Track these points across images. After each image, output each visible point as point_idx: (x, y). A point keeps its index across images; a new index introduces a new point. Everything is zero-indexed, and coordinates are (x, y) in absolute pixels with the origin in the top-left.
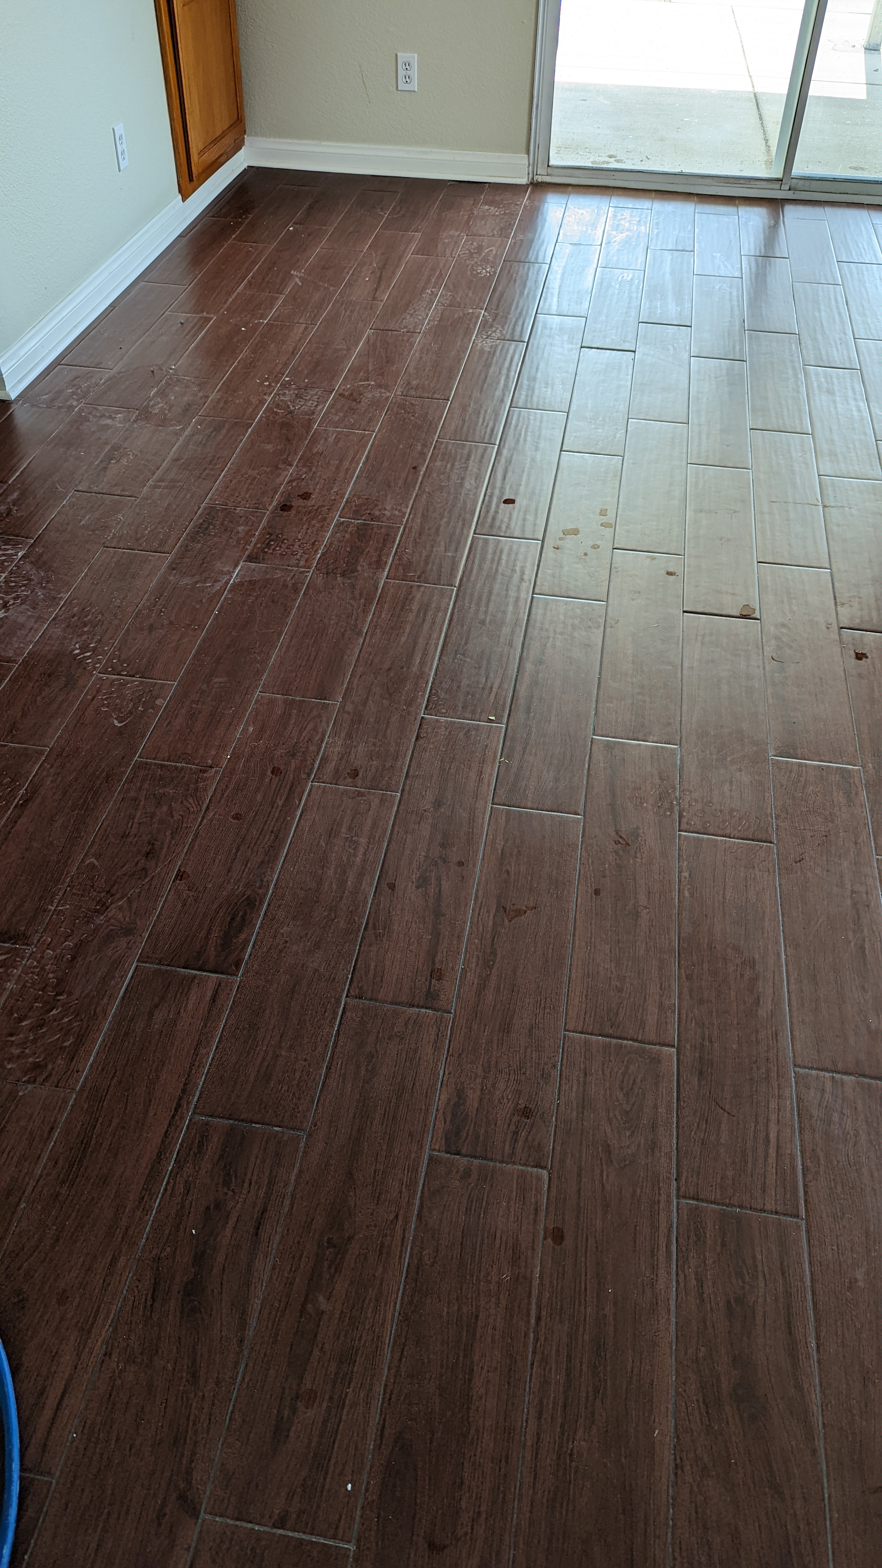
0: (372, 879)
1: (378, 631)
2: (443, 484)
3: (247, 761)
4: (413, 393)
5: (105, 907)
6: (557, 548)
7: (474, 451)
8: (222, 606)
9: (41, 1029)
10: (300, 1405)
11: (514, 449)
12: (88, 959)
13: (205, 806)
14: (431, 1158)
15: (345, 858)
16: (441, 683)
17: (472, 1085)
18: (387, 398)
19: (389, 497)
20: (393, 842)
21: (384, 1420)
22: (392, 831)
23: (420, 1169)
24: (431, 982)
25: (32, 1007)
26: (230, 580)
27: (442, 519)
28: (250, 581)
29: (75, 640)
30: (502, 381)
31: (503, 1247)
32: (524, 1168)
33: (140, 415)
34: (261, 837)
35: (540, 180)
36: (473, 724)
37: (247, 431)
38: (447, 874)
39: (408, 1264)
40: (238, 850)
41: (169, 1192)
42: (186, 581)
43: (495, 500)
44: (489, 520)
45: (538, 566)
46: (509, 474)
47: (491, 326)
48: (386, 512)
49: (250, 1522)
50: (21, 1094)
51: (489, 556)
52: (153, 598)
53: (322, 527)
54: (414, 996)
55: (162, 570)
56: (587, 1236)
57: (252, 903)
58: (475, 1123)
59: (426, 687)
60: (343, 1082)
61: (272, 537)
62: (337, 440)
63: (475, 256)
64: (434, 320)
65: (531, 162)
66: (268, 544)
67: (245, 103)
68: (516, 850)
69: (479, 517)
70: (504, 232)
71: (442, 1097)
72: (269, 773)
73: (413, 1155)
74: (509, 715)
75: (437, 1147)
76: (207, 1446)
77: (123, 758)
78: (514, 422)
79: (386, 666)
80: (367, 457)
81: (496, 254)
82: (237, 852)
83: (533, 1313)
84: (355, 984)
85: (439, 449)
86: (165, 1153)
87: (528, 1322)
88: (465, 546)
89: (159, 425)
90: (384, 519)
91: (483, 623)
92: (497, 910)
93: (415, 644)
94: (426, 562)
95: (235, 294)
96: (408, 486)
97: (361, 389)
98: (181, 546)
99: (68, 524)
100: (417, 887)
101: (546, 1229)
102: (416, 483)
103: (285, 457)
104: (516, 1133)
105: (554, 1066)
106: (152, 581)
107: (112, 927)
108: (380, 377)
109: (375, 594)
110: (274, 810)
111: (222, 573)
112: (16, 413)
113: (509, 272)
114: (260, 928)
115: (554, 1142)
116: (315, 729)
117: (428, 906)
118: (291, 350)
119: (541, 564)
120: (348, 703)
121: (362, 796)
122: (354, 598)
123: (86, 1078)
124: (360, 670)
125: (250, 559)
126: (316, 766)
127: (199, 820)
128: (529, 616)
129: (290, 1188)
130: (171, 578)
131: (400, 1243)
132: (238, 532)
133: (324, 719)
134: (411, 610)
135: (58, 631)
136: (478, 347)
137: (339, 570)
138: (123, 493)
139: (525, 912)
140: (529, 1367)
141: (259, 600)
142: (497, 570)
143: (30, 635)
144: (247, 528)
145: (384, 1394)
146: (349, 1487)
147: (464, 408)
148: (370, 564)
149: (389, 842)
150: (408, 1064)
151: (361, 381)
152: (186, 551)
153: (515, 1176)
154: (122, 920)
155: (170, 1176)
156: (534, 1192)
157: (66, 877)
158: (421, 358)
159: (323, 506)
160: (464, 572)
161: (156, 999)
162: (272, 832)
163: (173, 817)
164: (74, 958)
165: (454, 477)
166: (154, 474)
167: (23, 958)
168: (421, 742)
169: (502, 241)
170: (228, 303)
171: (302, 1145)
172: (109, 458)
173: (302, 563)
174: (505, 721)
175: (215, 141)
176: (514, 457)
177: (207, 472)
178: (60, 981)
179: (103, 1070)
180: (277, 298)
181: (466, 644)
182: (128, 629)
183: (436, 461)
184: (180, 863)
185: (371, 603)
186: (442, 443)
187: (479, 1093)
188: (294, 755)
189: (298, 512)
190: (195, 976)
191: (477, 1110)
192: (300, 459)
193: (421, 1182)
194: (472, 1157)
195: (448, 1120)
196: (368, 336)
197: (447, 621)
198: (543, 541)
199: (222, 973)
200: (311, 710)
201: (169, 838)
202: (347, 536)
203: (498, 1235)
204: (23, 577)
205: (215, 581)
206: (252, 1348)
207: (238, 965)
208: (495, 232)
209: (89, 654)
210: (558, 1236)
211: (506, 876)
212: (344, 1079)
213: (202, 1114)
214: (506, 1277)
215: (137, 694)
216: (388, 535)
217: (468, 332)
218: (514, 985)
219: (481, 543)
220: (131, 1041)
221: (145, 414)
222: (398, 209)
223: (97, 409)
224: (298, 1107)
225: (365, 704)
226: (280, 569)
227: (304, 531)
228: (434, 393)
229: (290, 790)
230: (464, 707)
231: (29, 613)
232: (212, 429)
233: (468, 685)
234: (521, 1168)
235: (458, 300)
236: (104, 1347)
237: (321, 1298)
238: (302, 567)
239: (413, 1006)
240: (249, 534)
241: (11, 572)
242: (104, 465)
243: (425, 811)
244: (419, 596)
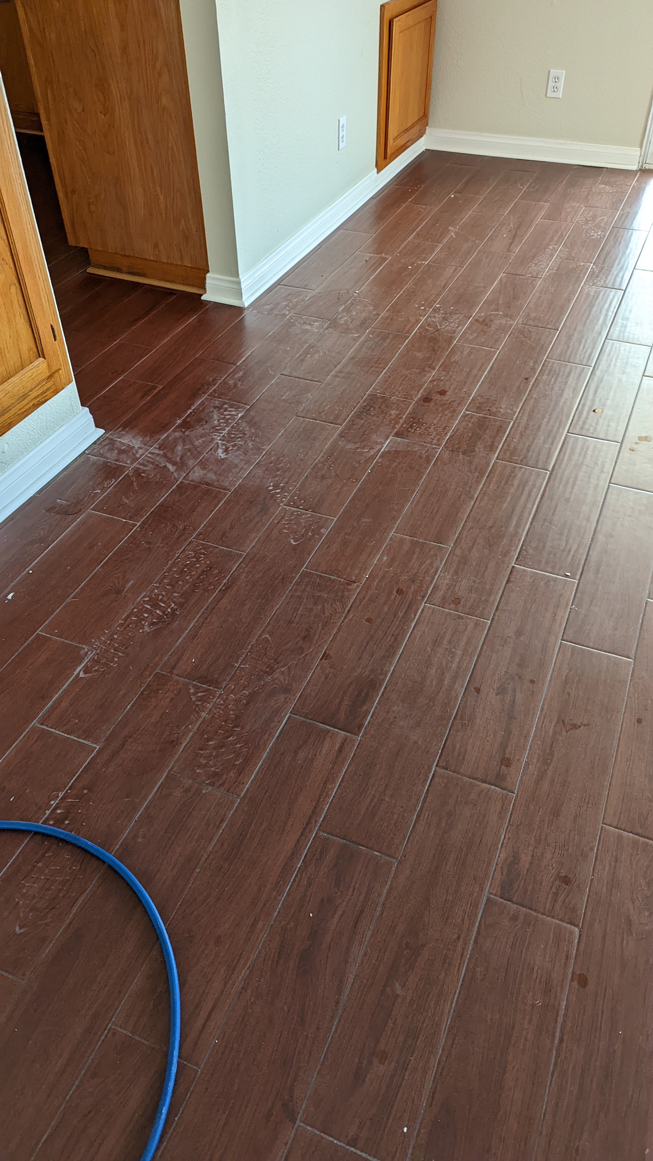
0: (464, 681)
1: (486, 497)
2: (547, 393)
3: (380, 581)
4: (531, 322)
5: (272, 671)
6: (633, 450)
7: (574, 371)
8: (374, 467)
9: (222, 749)
10: (375, 1061)
11: (606, 371)
12: (257, 705)
13: (347, 609)
14: (488, 899)
15: (444, 663)
16: (530, 542)
17: (525, 851)
18: (511, 325)
19: (504, 399)
20: (481, 657)
21: (436, 1087)
22: (482, 649)
23: (479, 906)
24: (500, 767)
25: (217, 732)
26: (381, 449)
27: (543, 419)
28: (396, 451)
29: (270, 480)
30: (602, 318)
31: (538, 980)
32: (561, 922)
33: (330, 324)
34: (385, 637)
35: (647, 168)
36: (552, 577)
37: (405, 342)
38: (521, 688)
39: (464, 975)
40: (367, 644)
41: (296, 883)
42: (350, 446)
43: (586, 408)
44: (581, 423)
45: (616, 462)
46: (600, 390)
47: (597, 276)
48: (501, 410)
49: (332, 1137)
50: (204, 792)
51: (578, 451)
52: (326, 456)
53: (452, 416)
54: (487, 775)
55: (335, 437)
56: (606, 986)
57: (373, 685)
58: (525, 880)
59: (518, 544)
60: (429, 828)
61: (415, 421)
62: (470, 354)
63: (590, 222)
64: (553, 269)
65: (643, 154)
66: (411, 425)
67: (431, 103)
68: (577, 678)
69: (572, 421)
70: (615, 206)
71: (501, 855)
72: (395, 592)
73: (475, 894)
74: (582, 573)
75: (494, 892)
76: (307, 1073)
77: (295, 567)
78: (607, 350)
79: (489, 524)
80: (492, 368)
81: (607, 222)
82: (367, 645)
83: (558, 1035)
84: (443, 757)
85: (547, 366)
86: (297, 854)
87: (553, 1042)
88: (559, 441)
89: (343, 333)
90: (499, 415)
91: (568, 500)
92: (558, 722)
93: (513, 511)
94: (528, 450)
95: (407, 241)
96: (520, 392)
97: (492, 317)
98: (350, 421)
99: (274, 397)
100: (497, 694)
101: (573, 973)
102: (527, 390)
103: (430, 363)
104: (556, 895)
105: (592, 849)
106: (326, 444)
107: (275, 686)
108: (507, 309)
109: (486, 470)
110: (396, 619)
111: (377, 443)
112: (246, 316)
113: (616, 236)
114: (377, 704)
115: (586, 908)
116: (431, 564)
117: (503, 710)
118: (443, 285)
119: (619, 461)
120: (458, 548)
121: (461, 619)
122: (470, 471)
123: (248, 789)
124: (470, 525)
125: (397, 435)
126: (429, 592)
127: (343, 618)
128: (605, 499)
129: (382, 899)
130: (340, 443)
131: (459, 958)
132: (391, 415)
133: (439, 558)
134: (512, 485)
135: (259, 472)
136: (585, 292)
137: (461, 450)
138: (313, 379)
139: (580, 727)
140: (550, 1075)
141: (401, 466)
142: (583, 462)
143: (241, 473)
144: (397, 412)
145: (438, 1067)
146: (405, 1129)
147: (570, 337)
148: (485, 447)
149: (479, 656)
150: (477, 825)
151: (492, 311)
152: (353, 424)
153: (553, 928)
154: (283, 681)
155: (298, 871)
156: (566, 943)
157: (248, 645)
158: (540, 297)
159: (454, 401)
160: (556, 461)
161: (301, 742)
162: (393, 635)
163: (324, 614)
164: (248, 703)
165: (556, 388)
166: (336, 366)
167: (214, 697)
168: (510, 585)
169: (613, 212)
170: (401, 248)
171: (394, 869)
172: (306, 352)
173: (435, 441)
174: (578, 577)
175: (407, 130)
176: (605, 377)
177: (373, 369)
178: (237, 717)
179: (259, 786)
180: (437, 246)
181: (553, 515)
182: (307, 476)
183: (543, 375)
184: (326, 647)
185: (483, 476)
186: (549, 362)
187: (530, 858)
188: (413, 582)
189: (436, 404)
190: (329, 731)
191: (528, 870)
192: (441, 365)
193: (480, 915)
194: (520, 905)
195: (504, 873)
196: (501, 278)
197: (539, 496)
198: (622, 443)
199: (348, 732)
200: (430, 550)
201: (320, 628)
202: (470, 425)
203: (535, 970)
204: (240, 431)
205: (371, 449)
206: (345, 1010)
207: (360, 727)
208: (608, 205)
209: (279, 491)
210: (583, 981)
211: (567, 697)
212: (429, 826)
213: (325, 832)
214: (539, 1002)
215: (309, 523)
216: (501, 427)
217: (578, 280)
218: (565, 781)
219: (572, 440)
220: (281, 769)
221: (334, 324)
222: (534, 185)
223: (301, 318)
224: (393, 840)
225: (470, 549)
226: (418, 444)
227: (438, 418)
228: (548, 324)
229: (409, 606)
230: (547, 563)
231: (242, 457)
232: (380, 338)
233: (552, 547)
234: (558, 922)
235: (573, 255)
236: (243, 982)
237: (397, 985)
238: (434, 445)
239: (486, 782)
240: (398, 417)
241: (232, 428)
242: (302, 357)
243: (508, 637)
244: (520, 474)
